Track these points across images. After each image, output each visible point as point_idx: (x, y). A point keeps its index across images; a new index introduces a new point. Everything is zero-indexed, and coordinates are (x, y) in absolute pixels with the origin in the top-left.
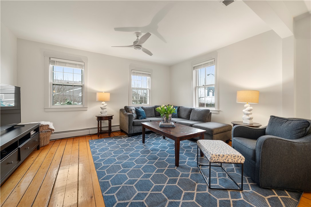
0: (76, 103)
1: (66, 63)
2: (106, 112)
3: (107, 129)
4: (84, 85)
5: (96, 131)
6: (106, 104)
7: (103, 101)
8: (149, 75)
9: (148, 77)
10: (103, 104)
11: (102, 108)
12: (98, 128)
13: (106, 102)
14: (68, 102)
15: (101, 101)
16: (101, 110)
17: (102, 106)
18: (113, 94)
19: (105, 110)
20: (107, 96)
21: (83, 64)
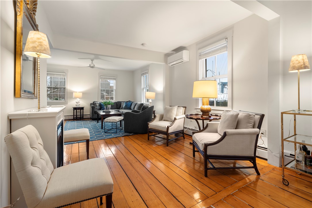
0: (61, 99)
1: (54, 74)
2: (79, 105)
3: (80, 116)
4: (66, 87)
5: (72, 118)
6: (80, 100)
7: (77, 98)
8: (115, 79)
9: (114, 81)
10: (77, 100)
11: (77, 103)
12: (74, 115)
13: (79, 98)
14: (56, 99)
15: (76, 98)
16: (76, 104)
17: (77, 101)
18: (84, 93)
19: (79, 104)
20: (81, 95)
21: (65, 74)
